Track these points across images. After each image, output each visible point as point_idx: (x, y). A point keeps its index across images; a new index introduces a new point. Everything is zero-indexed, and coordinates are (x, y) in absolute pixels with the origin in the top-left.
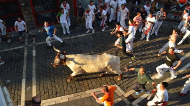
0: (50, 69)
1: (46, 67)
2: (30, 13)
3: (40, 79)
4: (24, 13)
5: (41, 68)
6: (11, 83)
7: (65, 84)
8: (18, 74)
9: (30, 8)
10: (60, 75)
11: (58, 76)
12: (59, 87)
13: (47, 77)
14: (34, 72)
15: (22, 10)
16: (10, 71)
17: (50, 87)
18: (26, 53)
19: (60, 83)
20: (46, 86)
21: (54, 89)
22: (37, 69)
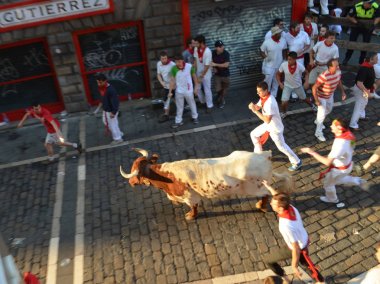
0: (120, 215)
1: (109, 210)
2: (74, 73)
3: (93, 240)
4: (60, 71)
5: (96, 211)
6: (25, 246)
7: (157, 256)
8: (42, 225)
9: (75, 59)
10: (144, 231)
11: (140, 234)
12: (141, 263)
13: (112, 235)
14: (80, 220)
15: (56, 63)
16: (24, 216)
17: (117, 262)
18: (61, 174)
19: (145, 254)
20: (109, 260)
21: (127, 267)
22: (88, 215)
